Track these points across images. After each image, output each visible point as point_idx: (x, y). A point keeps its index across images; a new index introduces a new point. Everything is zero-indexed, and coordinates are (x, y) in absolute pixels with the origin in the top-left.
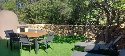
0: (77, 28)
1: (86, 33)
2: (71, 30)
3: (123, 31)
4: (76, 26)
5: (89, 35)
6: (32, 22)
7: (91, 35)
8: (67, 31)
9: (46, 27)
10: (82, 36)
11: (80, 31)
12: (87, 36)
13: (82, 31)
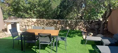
0: (69, 22)
1: (78, 27)
2: (64, 25)
3: (105, 24)
4: (69, 21)
5: (80, 29)
6: (22, 17)
7: (81, 28)
8: (60, 25)
9: (38, 22)
10: (74, 29)
11: (72, 26)
12: (78, 29)
13: (74, 26)
